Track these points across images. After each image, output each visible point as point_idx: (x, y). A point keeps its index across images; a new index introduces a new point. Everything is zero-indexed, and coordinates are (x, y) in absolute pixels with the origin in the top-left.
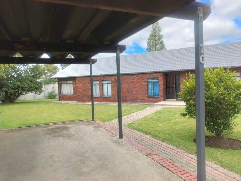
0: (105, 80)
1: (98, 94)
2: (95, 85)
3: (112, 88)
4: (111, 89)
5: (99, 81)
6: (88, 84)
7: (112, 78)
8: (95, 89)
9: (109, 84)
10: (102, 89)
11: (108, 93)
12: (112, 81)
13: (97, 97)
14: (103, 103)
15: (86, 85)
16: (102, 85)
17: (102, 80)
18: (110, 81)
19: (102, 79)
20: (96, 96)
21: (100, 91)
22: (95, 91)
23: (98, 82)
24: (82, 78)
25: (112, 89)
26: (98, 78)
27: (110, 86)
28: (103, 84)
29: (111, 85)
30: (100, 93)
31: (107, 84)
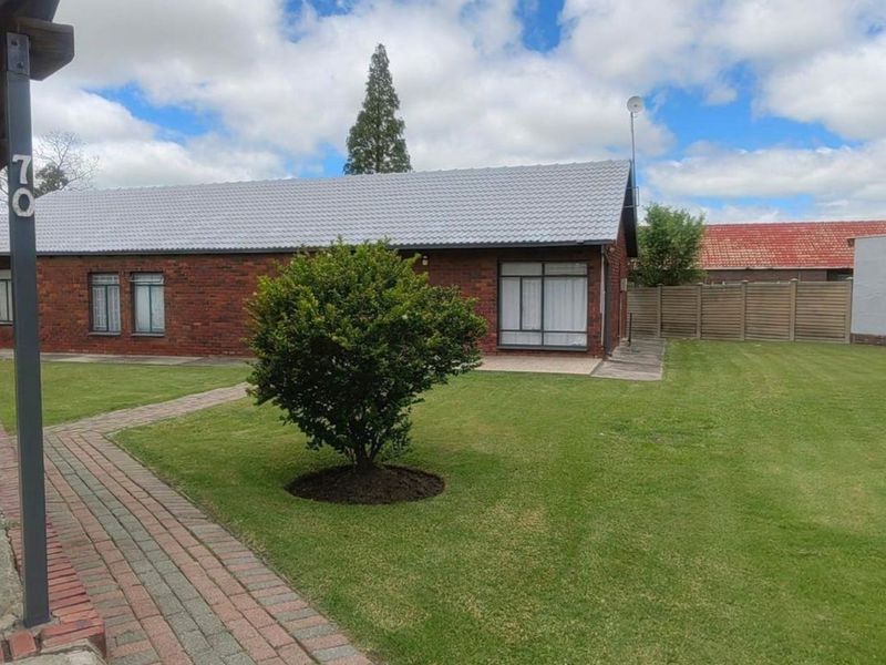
0: (142, 272)
1: (116, 325)
2: (103, 289)
3: (167, 303)
4: (163, 308)
5: (116, 273)
6: (75, 286)
7: (170, 265)
8: (104, 304)
9: (157, 288)
10: (130, 307)
11: (154, 320)
12: (166, 277)
13: (111, 337)
14: (131, 359)
15: (66, 288)
16: (128, 289)
17: (131, 273)
18: (160, 276)
19: (130, 265)
20: (107, 331)
21: (121, 312)
22: (104, 311)
23: (114, 280)
24: (51, 262)
25: (165, 307)
26: (115, 264)
27: (159, 296)
28: (133, 286)
29: (165, 293)
30: (122, 319)
31: (150, 286)
